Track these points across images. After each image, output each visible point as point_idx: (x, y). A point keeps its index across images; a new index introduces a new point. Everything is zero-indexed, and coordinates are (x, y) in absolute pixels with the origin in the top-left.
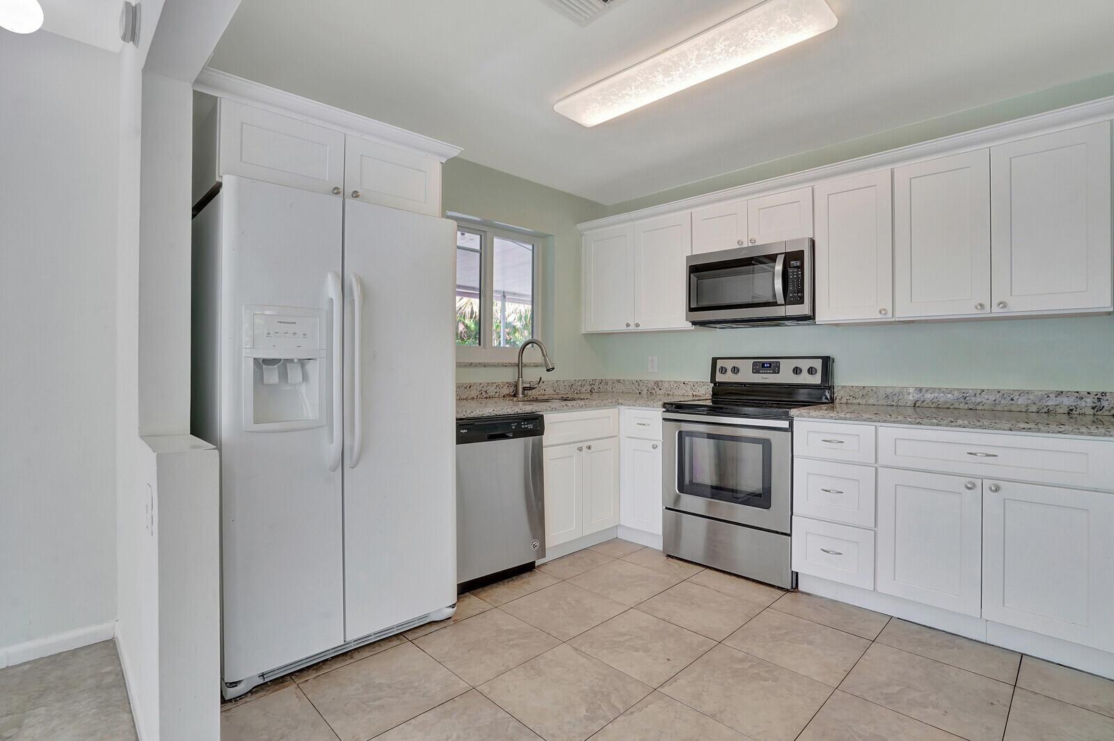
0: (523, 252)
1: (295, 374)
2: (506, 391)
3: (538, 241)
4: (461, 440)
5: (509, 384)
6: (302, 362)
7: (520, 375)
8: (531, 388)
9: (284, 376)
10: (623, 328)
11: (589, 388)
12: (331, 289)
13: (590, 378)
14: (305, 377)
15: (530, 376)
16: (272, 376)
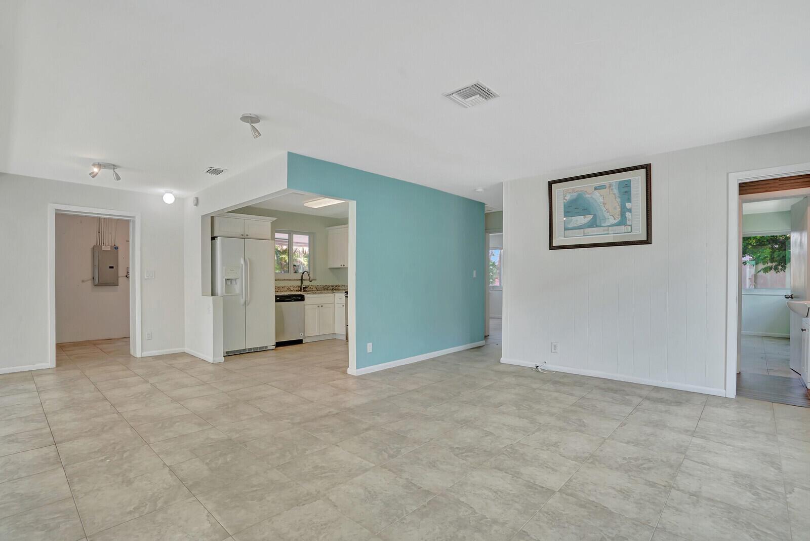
0: (305, 239)
1: (234, 282)
2: (297, 289)
3: (311, 235)
4: (277, 301)
5: (299, 287)
6: (236, 279)
7: (302, 283)
8: (306, 288)
9: (231, 283)
10: (340, 266)
11: (331, 288)
12: (242, 262)
13: (331, 284)
14: (236, 283)
15: (306, 283)
16: (229, 283)
